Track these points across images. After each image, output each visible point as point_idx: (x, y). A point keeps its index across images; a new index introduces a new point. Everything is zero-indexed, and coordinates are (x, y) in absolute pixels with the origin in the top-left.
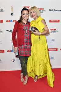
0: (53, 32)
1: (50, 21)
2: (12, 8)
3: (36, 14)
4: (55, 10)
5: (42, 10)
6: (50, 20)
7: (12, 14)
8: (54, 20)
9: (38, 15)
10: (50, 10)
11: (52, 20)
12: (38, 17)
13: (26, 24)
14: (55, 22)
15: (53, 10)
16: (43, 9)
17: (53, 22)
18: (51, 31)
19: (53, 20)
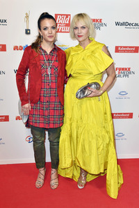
0: (122, 75)
1: (117, 50)
2: (27, 17)
4: (129, 24)
6: (117, 48)
7: (28, 32)
8: (127, 47)
10: (117, 24)
11: (121, 47)
13: (48, 53)
14: (128, 51)
15: (123, 24)
16: (101, 20)
17: (124, 51)
18: (119, 73)
19: (124, 47)
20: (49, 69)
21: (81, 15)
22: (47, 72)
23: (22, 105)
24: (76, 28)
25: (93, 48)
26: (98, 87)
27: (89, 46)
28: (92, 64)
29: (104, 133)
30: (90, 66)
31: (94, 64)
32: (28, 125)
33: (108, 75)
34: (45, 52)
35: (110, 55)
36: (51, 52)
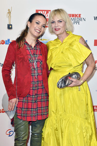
2: (9, 13)
3: (65, 25)
5: (77, 17)
7: (10, 27)
10: (96, 18)
13: (33, 47)
16: (80, 15)
21: (58, 11)
22: (33, 66)
23: (9, 99)
24: (53, 22)
25: (70, 41)
26: (79, 77)
27: (67, 40)
28: (71, 57)
29: (87, 124)
30: (69, 58)
31: (73, 57)
32: (13, 122)
33: (88, 65)
35: (88, 47)
36: (35, 47)
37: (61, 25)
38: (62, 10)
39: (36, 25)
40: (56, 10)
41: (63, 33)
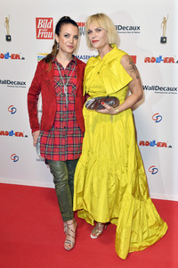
2: (7, 21)
3: (105, 36)
9: (111, 39)
12: (110, 45)
20: (65, 88)
21: (97, 16)
22: (62, 91)
24: (90, 32)
34: (61, 66)
36: (68, 66)
37: (100, 35)
38: (102, 15)
39: (65, 40)
40: (94, 16)
41: (104, 46)
